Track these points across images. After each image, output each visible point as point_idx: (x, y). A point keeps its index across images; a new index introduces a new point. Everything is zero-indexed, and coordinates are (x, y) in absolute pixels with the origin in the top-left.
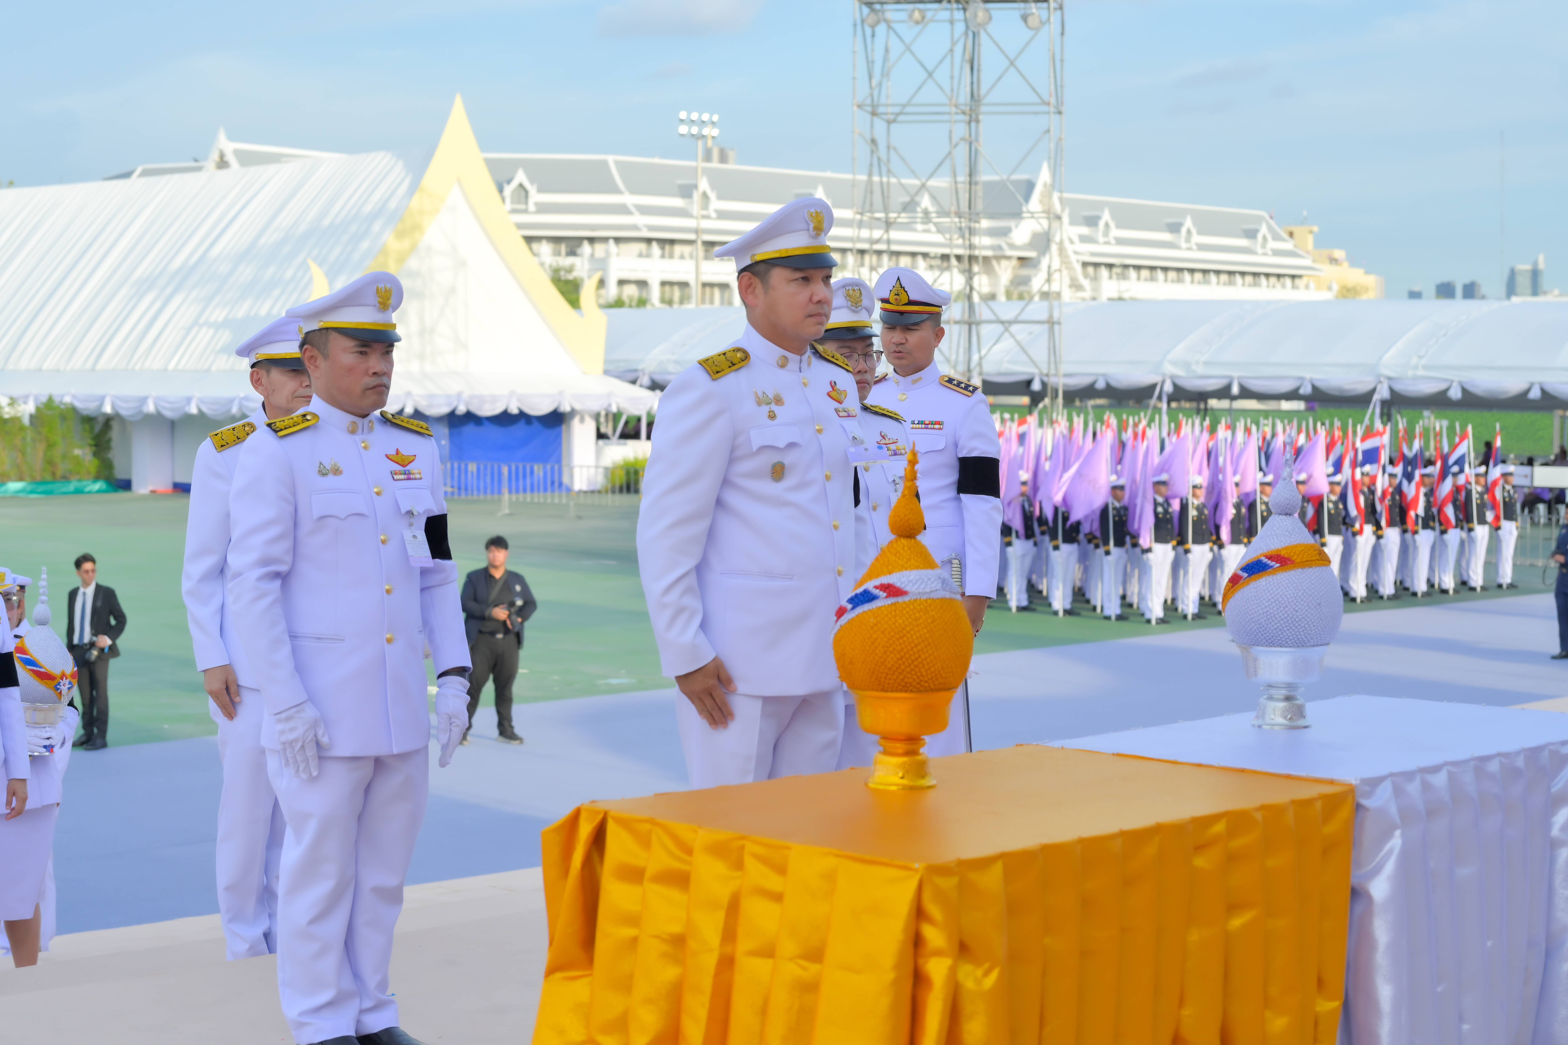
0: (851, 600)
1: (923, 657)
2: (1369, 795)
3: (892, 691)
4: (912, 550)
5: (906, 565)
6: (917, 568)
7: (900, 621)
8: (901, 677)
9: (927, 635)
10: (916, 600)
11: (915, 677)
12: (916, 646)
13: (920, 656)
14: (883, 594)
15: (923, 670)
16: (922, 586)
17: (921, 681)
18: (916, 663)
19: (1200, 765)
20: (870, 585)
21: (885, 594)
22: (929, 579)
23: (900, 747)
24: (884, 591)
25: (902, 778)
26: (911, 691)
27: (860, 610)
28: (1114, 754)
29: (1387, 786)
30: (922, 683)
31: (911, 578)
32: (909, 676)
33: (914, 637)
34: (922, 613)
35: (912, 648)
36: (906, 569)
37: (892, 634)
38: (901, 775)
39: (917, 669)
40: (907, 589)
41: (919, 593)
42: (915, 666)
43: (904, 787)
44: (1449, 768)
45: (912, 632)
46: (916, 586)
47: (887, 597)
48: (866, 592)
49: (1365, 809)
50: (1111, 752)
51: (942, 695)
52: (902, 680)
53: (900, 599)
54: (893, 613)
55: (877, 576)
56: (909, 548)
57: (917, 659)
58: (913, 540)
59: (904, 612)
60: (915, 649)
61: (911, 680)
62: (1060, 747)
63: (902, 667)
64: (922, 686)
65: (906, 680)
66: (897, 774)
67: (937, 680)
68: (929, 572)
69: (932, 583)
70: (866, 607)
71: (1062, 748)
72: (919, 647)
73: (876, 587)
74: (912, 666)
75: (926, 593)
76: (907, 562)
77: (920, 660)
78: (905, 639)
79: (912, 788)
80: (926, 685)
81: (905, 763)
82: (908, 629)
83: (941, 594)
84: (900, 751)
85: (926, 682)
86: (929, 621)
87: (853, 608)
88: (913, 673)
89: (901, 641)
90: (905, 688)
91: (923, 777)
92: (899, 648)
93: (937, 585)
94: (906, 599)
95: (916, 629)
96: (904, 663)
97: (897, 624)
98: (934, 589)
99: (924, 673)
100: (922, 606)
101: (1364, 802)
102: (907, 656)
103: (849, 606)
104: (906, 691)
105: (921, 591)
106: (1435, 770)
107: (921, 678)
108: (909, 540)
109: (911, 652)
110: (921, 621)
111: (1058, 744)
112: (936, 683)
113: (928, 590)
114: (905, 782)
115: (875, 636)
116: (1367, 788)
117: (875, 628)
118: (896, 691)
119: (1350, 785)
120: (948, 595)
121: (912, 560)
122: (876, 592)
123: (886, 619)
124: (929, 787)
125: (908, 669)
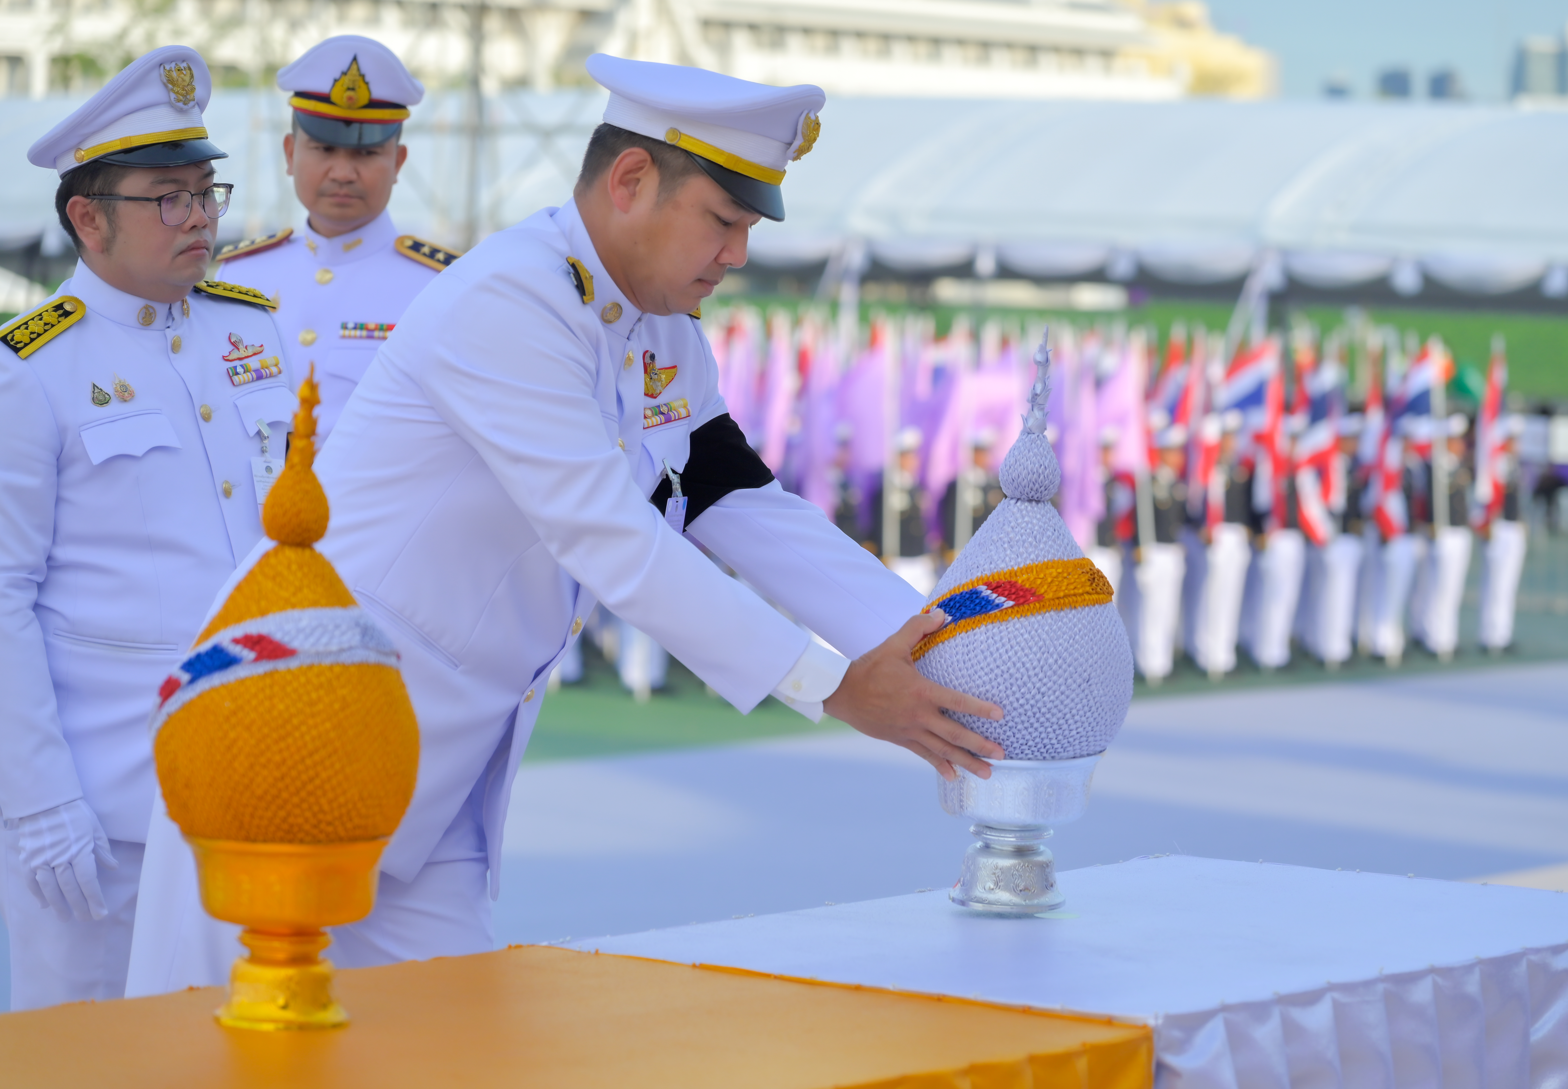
0: (188, 666)
1: (324, 775)
2: (1181, 1046)
3: (265, 841)
4: (306, 570)
5: (293, 600)
6: (315, 604)
7: (281, 707)
8: (282, 814)
9: (332, 735)
10: (311, 667)
11: (308, 814)
12: (311, 754)
13: (317, 775)
14: (248, 655)
15: (323, 801)
16: (324, 640)
17: (320, 822)
18: (310, 787)
19: (858, 988)
20: (225, 638)
21: (252, 655)
22: (337, 627)
23: (281, 948)
24: (252, 648)
25: (285, 1007)
26: (302, 841)
27: (205, 684)
28: (694, 966)
29: (1216, 1028)
30: (323, 826)
31: (304, 623)
32: (297, 811)
33: (307, 738)
34: (322, 692)
35: (303, 760)
36: (294, 606)
37: (266, 730)
38: (281, 1001)
39: (312, 799)
40: (295, 644)
41: (318, 654)
42: (310, 794)
43: (289, 1026)
44: (1336, 995)
45: (304, 728)
46: (312, 640)
47: (257, 659)
48: (217, 651)
49: (1174, 1073)
50: (690, 962)
51: (361, 848)
52: (284, 820)
53: (281, 665)
54: (268, 691)
55: (239, 619)
56: (301, 567)
57: (311, 780)
58: (307, 552)
59: (289, 689)
60: (309, 762)
61: (300, 820)
62: (593, 951)
63: (285, 795)
64: (321, 832)
65: (291, 820)
66: (273, 1000)
67: (351, 820)
68: (338, 613)
69: (343, 634)
70: (217, 679)
71: (597, 952)
72: (317, 757)
73: (236, 641)
74: (303, 794)
75: (330, 653)
76: (294, 594)
77: (317, 782)
78: (290, 740)
79: (303, 1027)
80: (330, 829)
81: (290, 979)
82: (295, 721)
83: (361, 655)
84: (281, 956)
85: (329, 824)
86: (337, 706)
87: (192, 681)
88: (305, 806)
89: (282, 745)
90: (290, 836)
91: (324, 1006)
92: (277, 758)
93: (353, 638)
94: (293, 664)
95: (311, 722)
96: (287, 787)
97: (275, 713)
98: (346, 646)
99: (326, 807)
100: (323, 679)
101: (1170, 1059)
102: (294, 773)
103: (185, 677)
104: (291, 841)
105: (321, 648)
106: (1309, 998)
107: (321, 816)
108: (300, 551)
109: (301, 767)
110: (321, 706)
111: (588, 944)
112: (349, 825)
113: (334, 648)
114: (289, 1015)
115: (232, 735)
116: (1177, 1034)
117: (233, 720)
118: (273, 840)
119: (1145, 1027)
120: (372, 657)
121: (305, 591)
122: (237, 650)
123: (254, 702)
124: (336, 1026)
125: (296, 800)
